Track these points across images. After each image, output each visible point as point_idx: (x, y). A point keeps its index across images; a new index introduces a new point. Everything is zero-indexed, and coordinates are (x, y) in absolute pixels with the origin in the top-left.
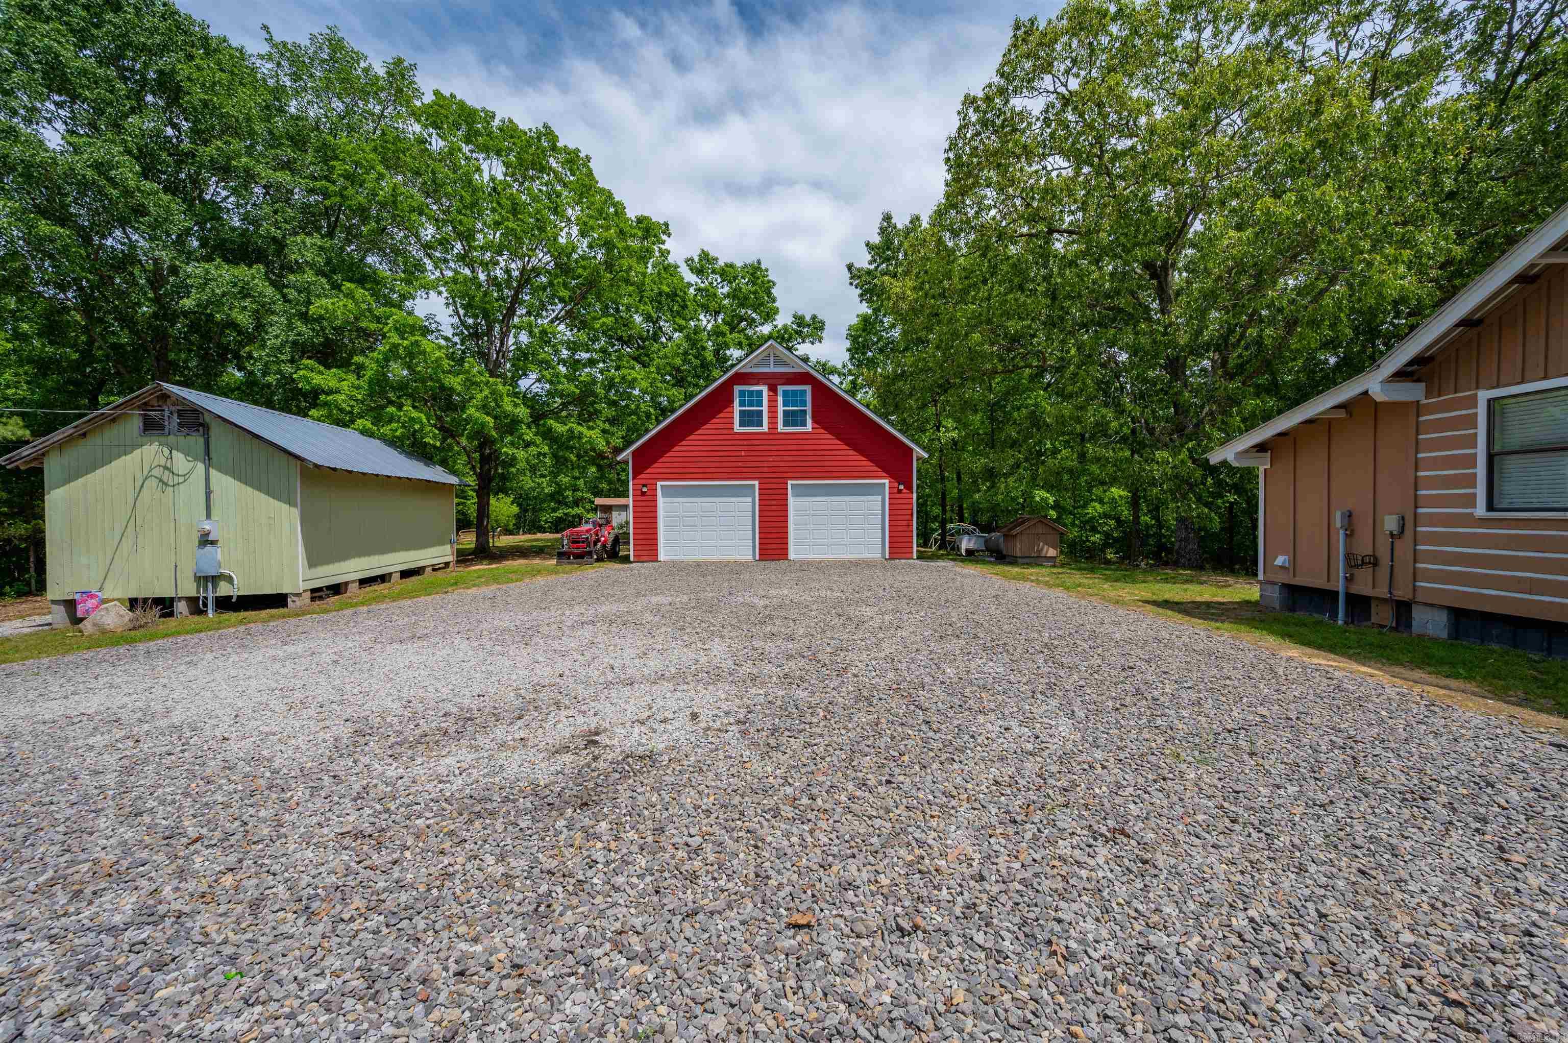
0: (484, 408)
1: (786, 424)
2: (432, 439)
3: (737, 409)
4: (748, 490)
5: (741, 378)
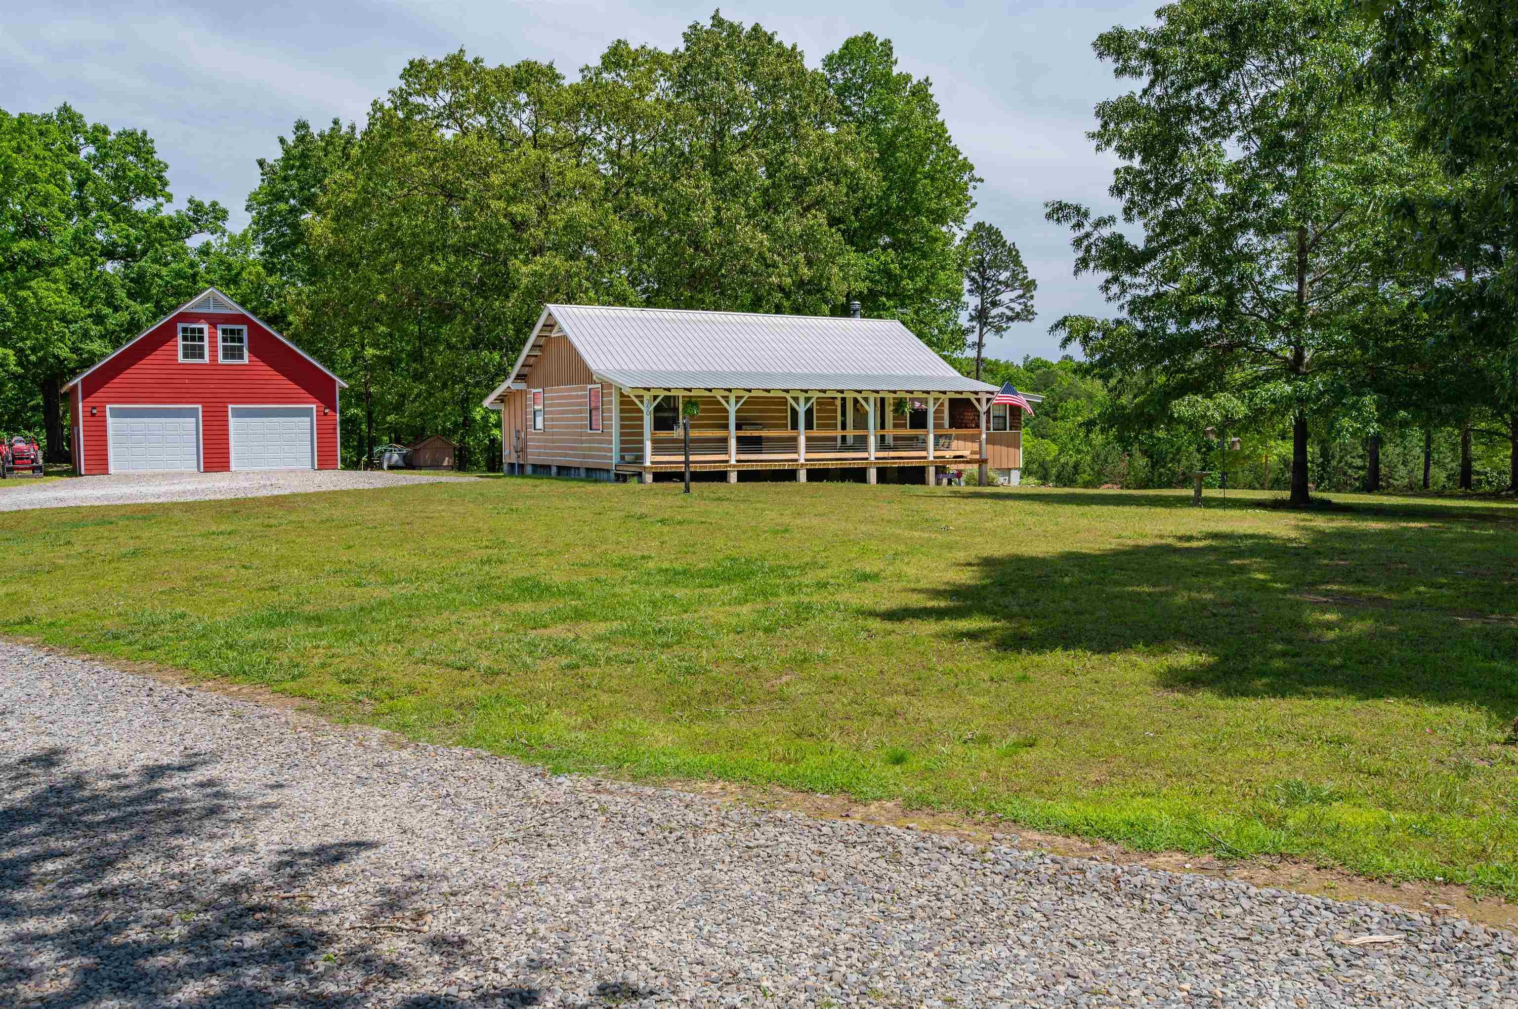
1: (225, 357)
3: (180, 343)
4: (193, 413)
5: (184, 317)
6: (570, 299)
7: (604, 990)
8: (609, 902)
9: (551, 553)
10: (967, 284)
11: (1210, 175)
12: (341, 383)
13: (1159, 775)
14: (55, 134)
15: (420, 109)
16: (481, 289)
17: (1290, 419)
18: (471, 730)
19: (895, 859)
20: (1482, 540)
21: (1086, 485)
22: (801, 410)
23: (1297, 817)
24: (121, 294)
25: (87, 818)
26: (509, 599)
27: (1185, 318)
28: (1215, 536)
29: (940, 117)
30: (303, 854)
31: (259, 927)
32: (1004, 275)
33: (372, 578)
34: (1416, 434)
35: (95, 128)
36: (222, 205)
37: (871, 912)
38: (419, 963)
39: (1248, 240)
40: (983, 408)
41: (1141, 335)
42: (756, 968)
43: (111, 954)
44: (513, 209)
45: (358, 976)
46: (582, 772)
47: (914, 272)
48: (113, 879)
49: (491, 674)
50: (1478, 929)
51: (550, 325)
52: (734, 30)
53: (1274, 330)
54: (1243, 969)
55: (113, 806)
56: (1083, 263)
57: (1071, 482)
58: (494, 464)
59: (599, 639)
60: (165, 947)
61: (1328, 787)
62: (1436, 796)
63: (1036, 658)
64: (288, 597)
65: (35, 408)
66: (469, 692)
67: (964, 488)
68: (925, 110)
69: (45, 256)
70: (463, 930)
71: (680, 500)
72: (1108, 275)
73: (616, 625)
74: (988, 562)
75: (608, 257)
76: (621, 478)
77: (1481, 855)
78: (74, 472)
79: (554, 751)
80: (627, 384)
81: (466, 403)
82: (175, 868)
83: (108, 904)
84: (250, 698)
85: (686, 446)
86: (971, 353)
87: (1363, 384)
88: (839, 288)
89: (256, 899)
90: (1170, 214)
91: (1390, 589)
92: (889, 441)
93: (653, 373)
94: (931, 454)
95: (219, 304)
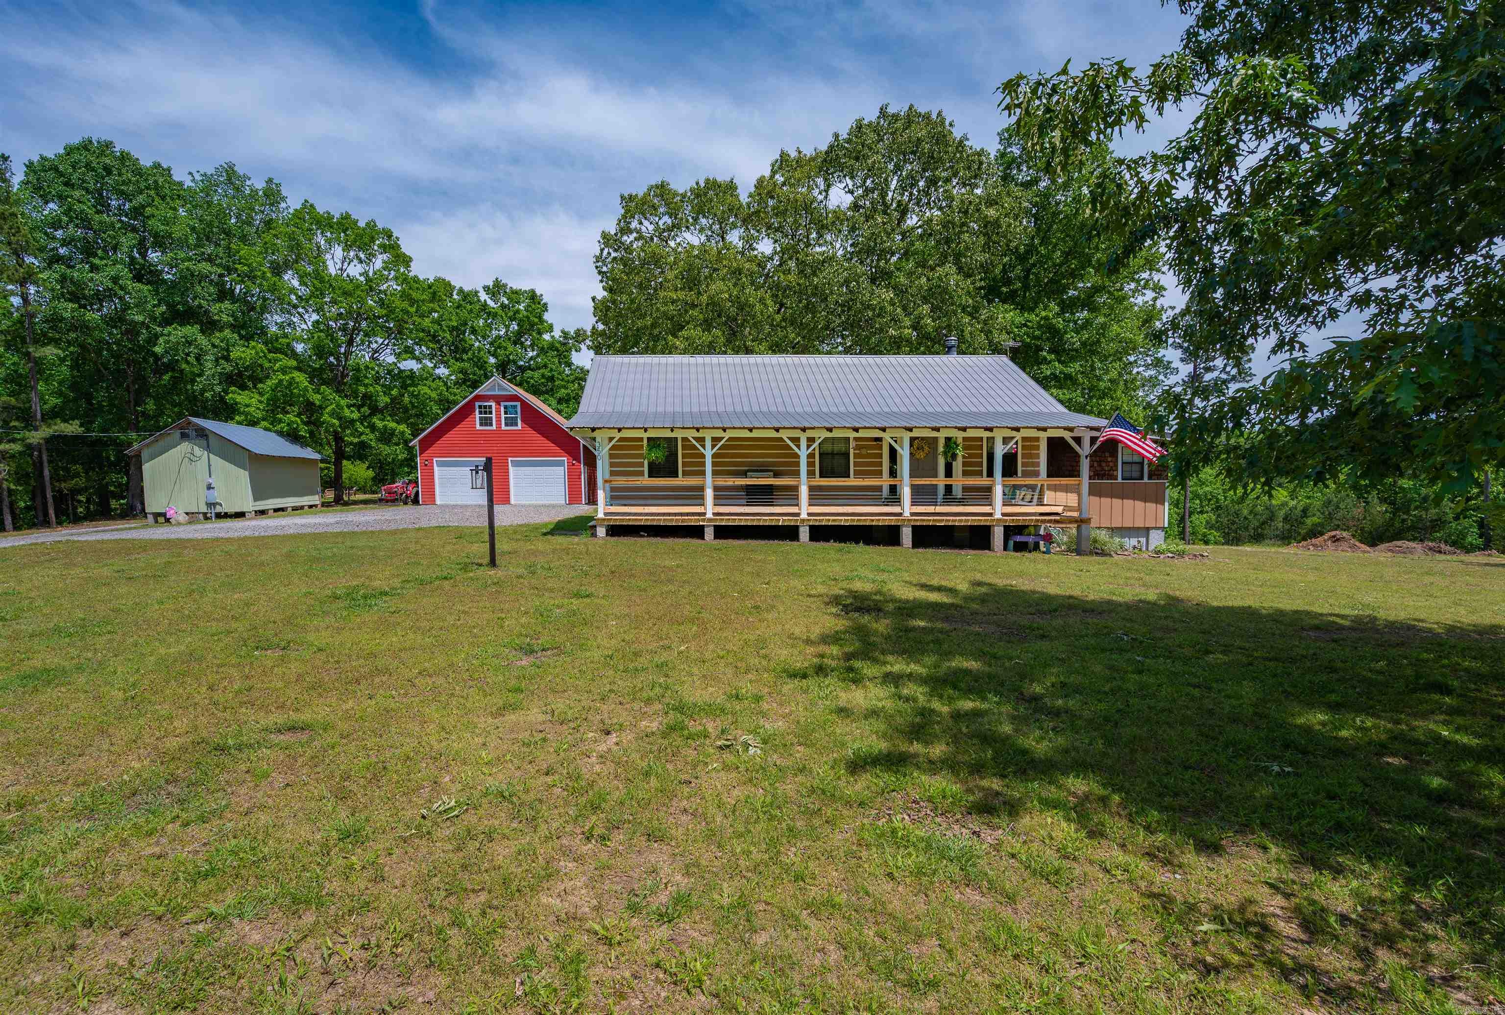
0: (332, 414)
1: (506, 425)
2: (303, 432)
3: (478, 415)
5: (478, 398)
40: (1084, 450)
78: (416, 503)
94: (998, 509)
95: (501, 388)
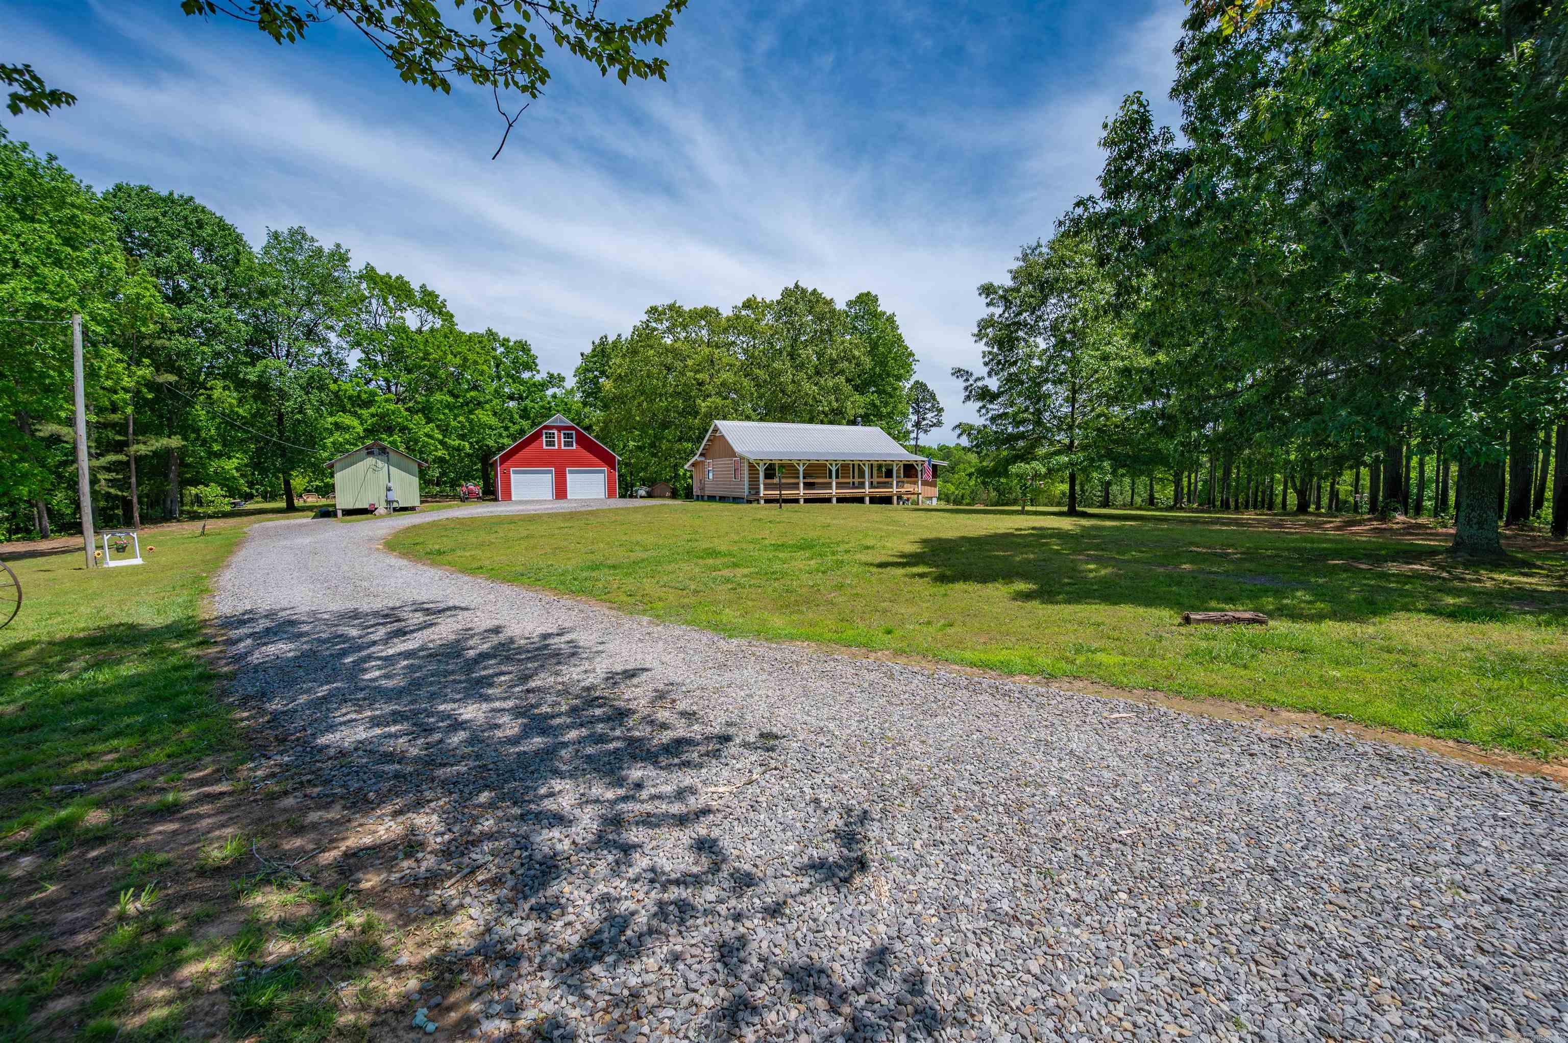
1: (565, 446)
3: (544, 440)
4: (550, 472)
5: (546, 427)
6: (725, 418)
7: (762, 735)
8: (760, 696)
9: (719, 537)
10: (911, 410)
11: (1030, 356)
12: (618, 458)
13: (1013, 639)
14: (486, 342)
15: (655, 329)
16: (683, 413)
17: (1067, 472)
18: (689, 618)
19: (892, 677)
20: (1162, 530)
21: (968, 504)
22: (834, 470)
23: (1081, 659)
24: (516, 416)
25: (518, 657)
26: (702, 558)
27: (1017, 424)
28: (1034, 528)
29: (899, 332)
30: (618, 674)
31: (600, 706)
32: (928, 406)
33: (637, 548)
34: (1127, 480)
35: (504, 339)
36: (563, 375)
37: (883, 701)
38: (676, 722)
39: (1048, 387)
40: (919, 469)
41: (996, 433)
42: (832, 726)
43: (533, 718)
44: (698, 376)
45: (649, 729)
46: (742, 637)
47: (886, 404)
48: (532, 684)
49: (696, 592)
50: (1171, 712)
51: (716, 430)
52: (804, 291)
53: (1060, 429)
54: (1060, 729)
55: (528, 652)
56: (968, 398)
57: (960, 504)
58: (688, 494)
59: (746, 576)
60: (559, 715)
61: (1095, 645)
62: (1147, 650)
63: (951, 585)
64: (598, 557)
65: (477, 470)
66: (686, 600)
67: (910, 506)
68: (893, 328)
69: (482, 399)
70: (695, 708)
71: (776, 512)
72: (980, 404)
73: (752, 570)
74: (925, 542)
75: (742, 397)
76: (749, 502)
77: (1170, 677)
78: (496, 500)
79: (729, 627)
80: (752, 458)
81: (675, 467)
82: (560, 679)
83: (531, 695)
84: (586, 603)
85: (780, 487)
86: (913, 443)
87: (1103, 456)
88: (851, 413)
89: (597, 694)
90: (1010, 375)
91: (1118, 553)
92: (875, 484)
93: (763, 452)
94: (895, 490)
95: (561, 421)
